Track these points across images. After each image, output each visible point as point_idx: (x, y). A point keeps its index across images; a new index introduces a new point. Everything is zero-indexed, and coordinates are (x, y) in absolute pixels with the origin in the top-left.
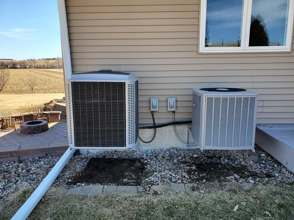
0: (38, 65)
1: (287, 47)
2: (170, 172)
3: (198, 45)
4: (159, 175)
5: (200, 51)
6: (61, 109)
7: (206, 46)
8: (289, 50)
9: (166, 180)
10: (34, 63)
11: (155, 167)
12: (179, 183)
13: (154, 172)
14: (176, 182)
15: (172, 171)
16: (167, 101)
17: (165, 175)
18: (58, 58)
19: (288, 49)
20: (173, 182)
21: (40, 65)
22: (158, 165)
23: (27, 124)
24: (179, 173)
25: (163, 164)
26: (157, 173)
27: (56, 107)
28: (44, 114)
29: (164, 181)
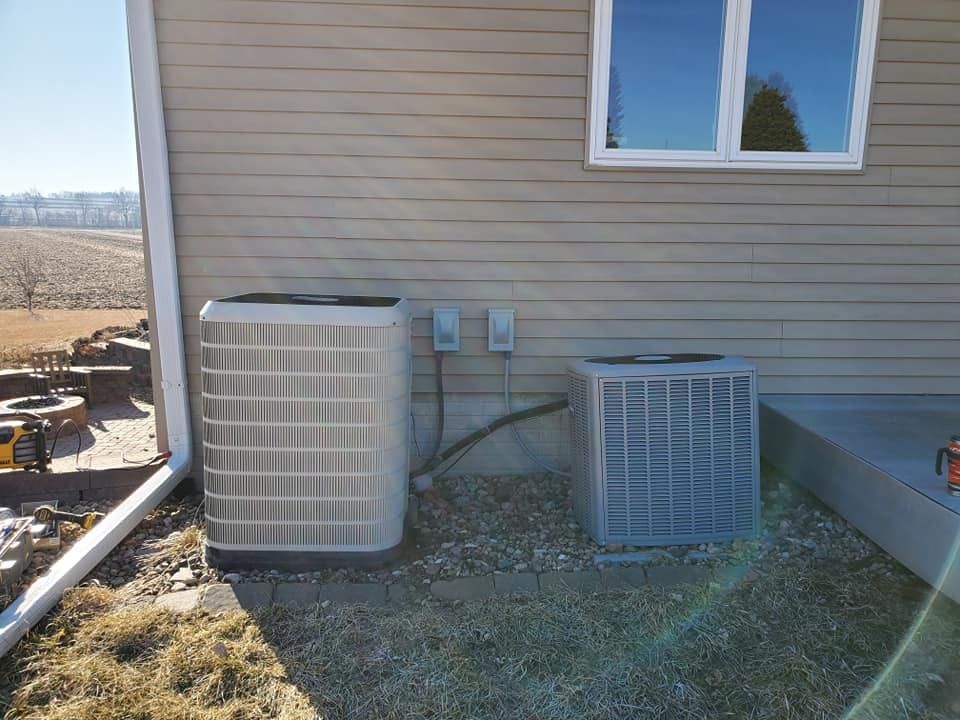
0: (49, 215)
1: (851, 157)
2: (492, 540)
3: (584, 141)
4: (457, 551)
5: (592, 161)
6: (130, 358)
7: (611, 145)
8: (859, 166)
9: (478, 563)
10: (35, 207)
11: (445, 527)
12: (520, 572)
13: (441, 540)
14: (510, 568)
15: (500, 537)
16: (487, 319)
17: (476, 548)
18: (122, 193)
19: (855, 163)
20: (499, 570)
21: (59, 215)
22: (456, 520)
23: (10, 407)
24: (523, 543)
25: (471, 517)
26: (453, 544)
27: (115, 353)
28: (69, 374)
29: (472, 567)
